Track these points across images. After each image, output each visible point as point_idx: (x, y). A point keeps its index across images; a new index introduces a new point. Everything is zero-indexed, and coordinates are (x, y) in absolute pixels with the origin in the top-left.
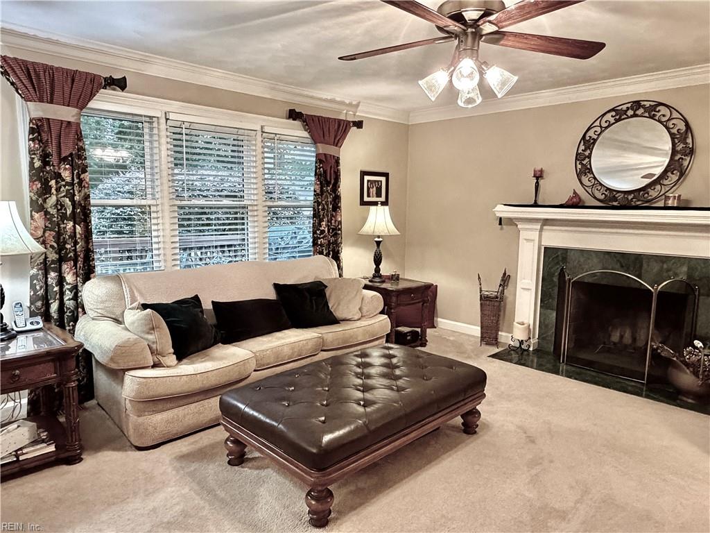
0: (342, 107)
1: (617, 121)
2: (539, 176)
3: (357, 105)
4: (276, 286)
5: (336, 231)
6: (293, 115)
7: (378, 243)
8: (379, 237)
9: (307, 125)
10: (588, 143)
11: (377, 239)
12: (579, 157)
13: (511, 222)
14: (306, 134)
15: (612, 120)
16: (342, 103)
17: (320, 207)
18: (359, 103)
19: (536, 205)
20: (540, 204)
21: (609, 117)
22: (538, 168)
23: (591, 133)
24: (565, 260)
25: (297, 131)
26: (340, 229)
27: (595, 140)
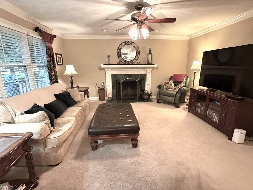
0: (49, 30)
1: (125, 45)
2: (109, 57)
3: (52, 30)
5: (56, 74)
6: (37, 30)
7: (71, 77)
9: (42, 34)
10: (120, 50)
11: (71, 76)
12: (118, 53)
13: (104, 69)
14: (40, 38)
15: (124, 45)
16: (48, 28)
17: (51, 66)
18: (53, 29)
19: (109, 64)
21: (123, 44)
22: (109, 55)
23: (120, 47)
24: (117, 77)
26: (57, 74)
27: (121, 49)
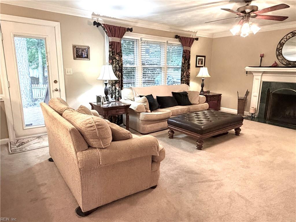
0: (192, 33)
1: (293, 36)
2: (262, 56)
3: (196, 33)
4: (173, 93)
5: (188, 76)
6: (177, 37)
7: (203, 80)
8: (203, 78)
9: (181, 40)
10: (281, 44)
11: (203, 79)
12: (278, 50)
13: (251, 73)
14: (180, 43)
15: (291, 36)
16: (191, 32)
17: (184, 68)
18: (197, 31)
19: (260, 67)
20: (262, 66)
21: (290, 35)
22: (262, 54)
23: (283, 41)
24: (270, 86)
25: (177, 42)
26: (190, 75)
27: (284, 44)
